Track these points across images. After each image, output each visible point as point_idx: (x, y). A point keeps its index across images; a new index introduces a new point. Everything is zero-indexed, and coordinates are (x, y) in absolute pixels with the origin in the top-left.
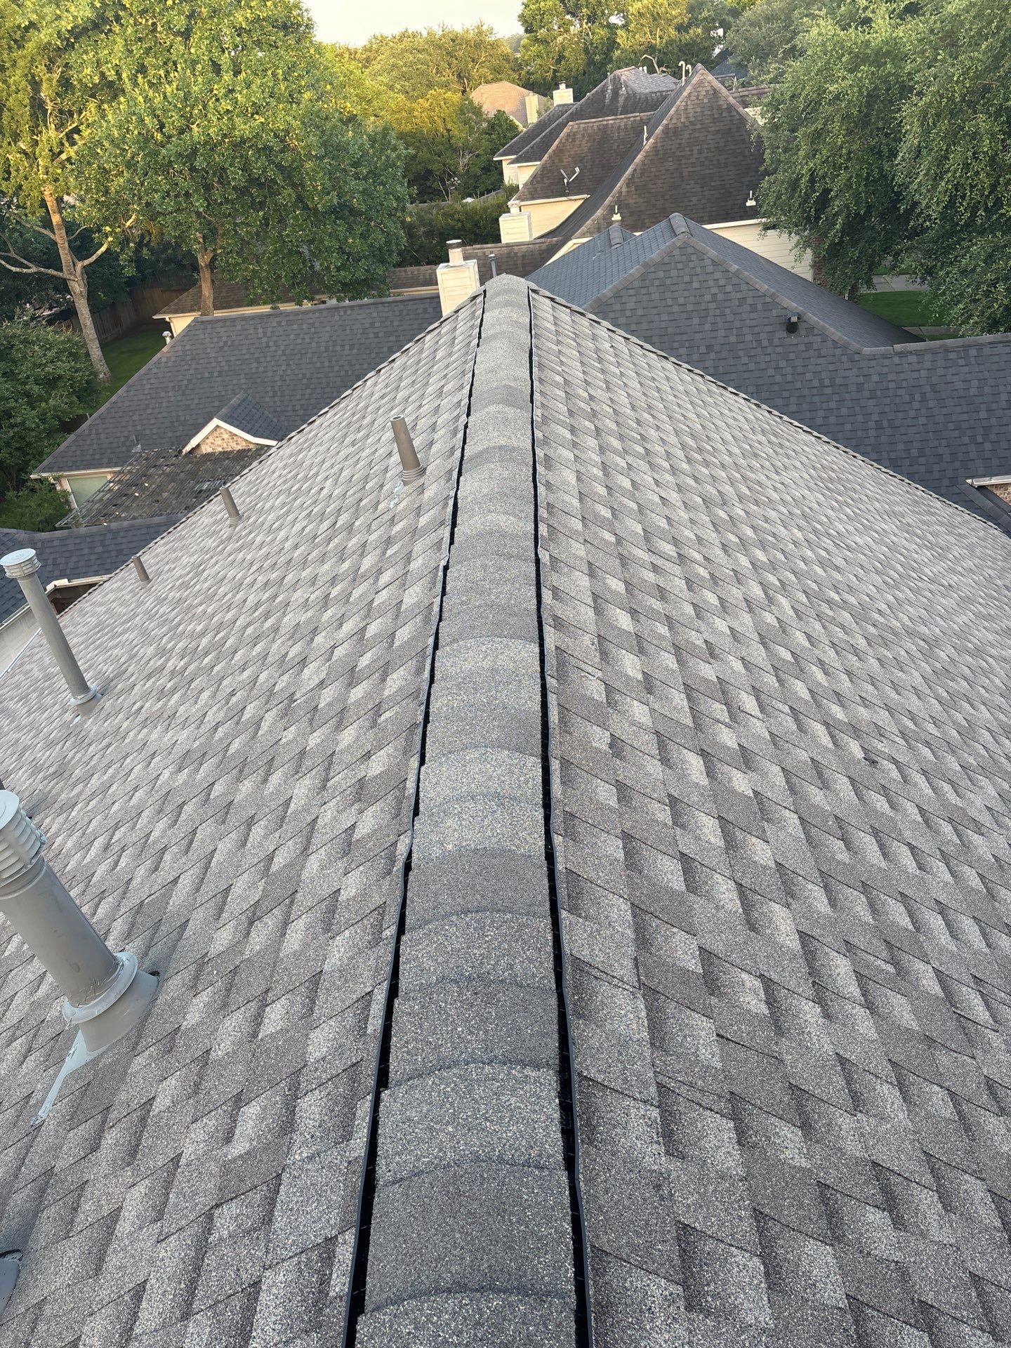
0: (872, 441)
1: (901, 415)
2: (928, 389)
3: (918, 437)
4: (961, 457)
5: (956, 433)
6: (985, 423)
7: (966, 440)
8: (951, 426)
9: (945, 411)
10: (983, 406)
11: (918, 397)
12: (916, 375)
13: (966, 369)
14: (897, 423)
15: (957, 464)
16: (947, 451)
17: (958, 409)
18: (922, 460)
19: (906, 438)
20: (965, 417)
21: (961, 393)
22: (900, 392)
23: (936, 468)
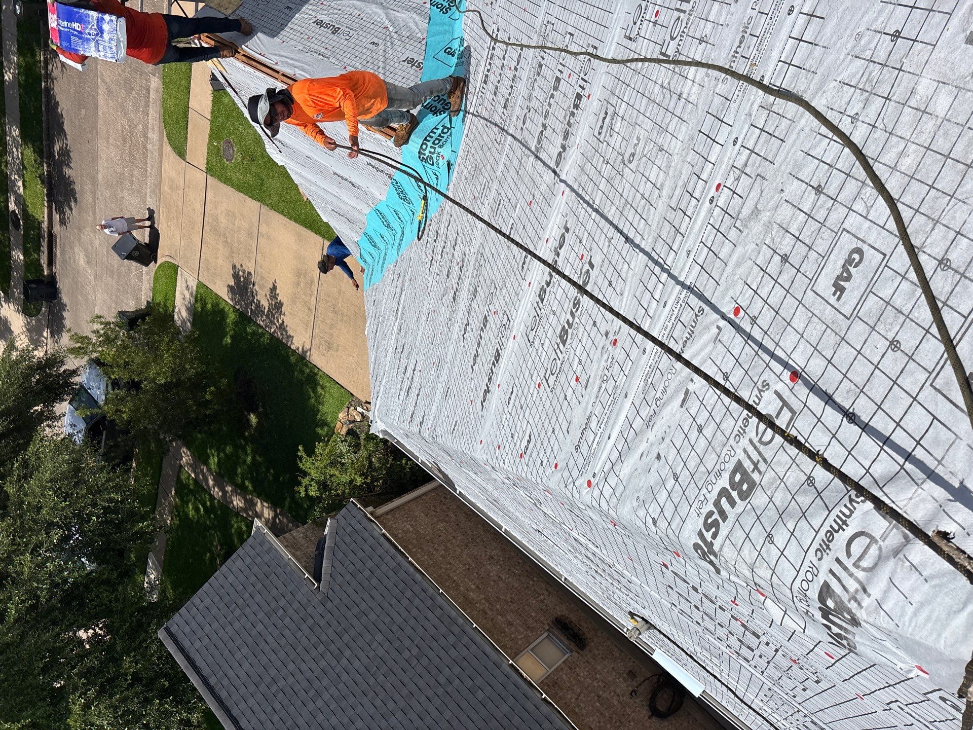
0: (333, 690)
1: (297, 687)
2: (263, 687)
3: (307, 657)
4: (302, 613)
5: (286, 632)
6: (266, 621)
7: (287, 621)
8: (283, 641)
9: (273, 657)
10: (254, 632)
11: (274, 688)
12: (256, 708)
13: (231, 673)
14: (305, 684)
15: (310, 610)
16: (304, 627)
17: (267, 649)
18: (324, 638)
19: (314, 666)
20: (270, 639)
21: (252, 658)
22: (277, 706)
23: (322, 623)
